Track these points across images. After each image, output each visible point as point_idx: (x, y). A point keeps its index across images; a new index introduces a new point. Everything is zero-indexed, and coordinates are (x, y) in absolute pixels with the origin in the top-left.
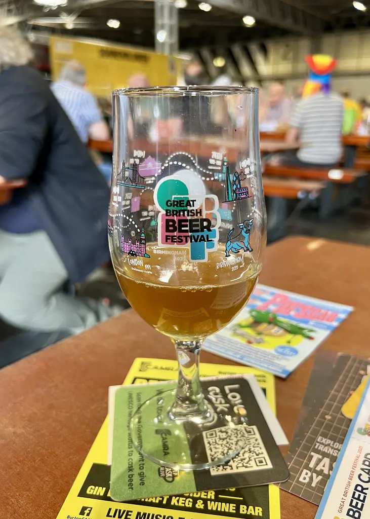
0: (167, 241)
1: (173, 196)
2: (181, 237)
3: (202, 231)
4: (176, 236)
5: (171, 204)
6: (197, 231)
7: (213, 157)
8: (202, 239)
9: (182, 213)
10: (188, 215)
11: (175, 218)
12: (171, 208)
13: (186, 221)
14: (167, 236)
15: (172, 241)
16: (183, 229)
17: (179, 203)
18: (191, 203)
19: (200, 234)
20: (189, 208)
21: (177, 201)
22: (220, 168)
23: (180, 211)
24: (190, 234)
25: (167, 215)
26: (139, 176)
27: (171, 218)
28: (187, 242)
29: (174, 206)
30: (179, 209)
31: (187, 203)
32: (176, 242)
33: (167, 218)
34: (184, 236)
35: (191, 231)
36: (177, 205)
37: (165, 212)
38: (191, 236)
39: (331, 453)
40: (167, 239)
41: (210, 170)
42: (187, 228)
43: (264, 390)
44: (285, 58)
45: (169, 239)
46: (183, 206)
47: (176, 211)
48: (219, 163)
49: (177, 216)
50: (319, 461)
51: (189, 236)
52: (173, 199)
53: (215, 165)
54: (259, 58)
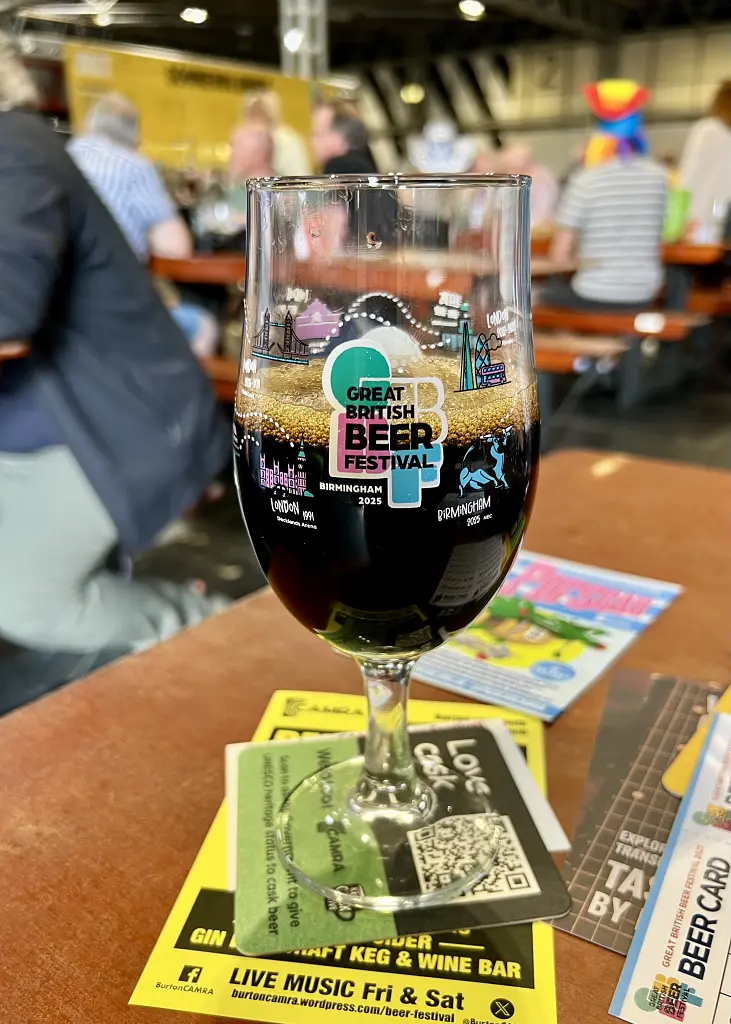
0: (347, 467)
1: (362, 380)
2: (375, 458)
3: (415, 447)
4: (364, 457)
5: (356, 395)
6: (406, 447)
7: (441, 303)
8: (415, 463)
9: (376, 412)
10: (389, 418)
11: (365, 423)
12: (357, 403)
13: (385, 427)
14: (347, 457)
15: (358, 467)
16: (378, 442)
17: (373, 392)
18: (395, 393)
19: (411, 452)
20: (390, 402)
21: (368, 389)
22: (455, 324)
23: (373, 408)
24: (392, 453)
25: (348, 416)
26: (297, 339)
27: (356, 421)
28: (385, 467)
29: (362, 399)
30: (369, 404)
31: (387, 393)
32: (364, 468)
33: (350, 421)
34: (380, 458)
35: (395, 447)
36: (367, 397)
37: (344, 411)
38: (393, 457)
39: (646, 861)
40: (347, 463)
41: (437, 328)
42: (388, 442)
43: (524, 750)
44: (546, 84)
45: (352, 462)
46: (380, 399)
47: (366, 408)
48: (454, 314)
49: (367, 418)
50: (624, 876)
51: (389, 458)
52: (360, 386)
53: (446, 318)
54: (494, 86)
